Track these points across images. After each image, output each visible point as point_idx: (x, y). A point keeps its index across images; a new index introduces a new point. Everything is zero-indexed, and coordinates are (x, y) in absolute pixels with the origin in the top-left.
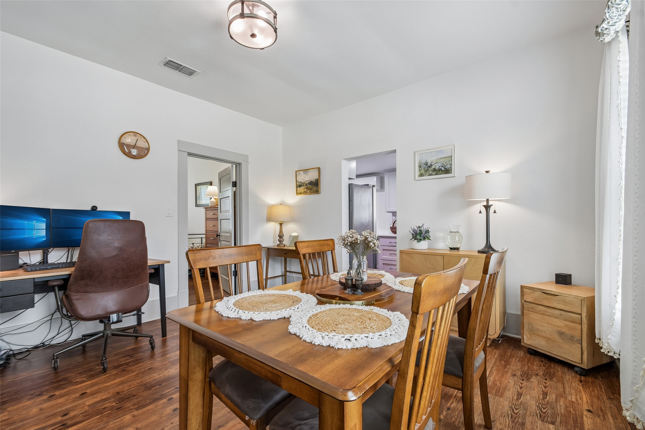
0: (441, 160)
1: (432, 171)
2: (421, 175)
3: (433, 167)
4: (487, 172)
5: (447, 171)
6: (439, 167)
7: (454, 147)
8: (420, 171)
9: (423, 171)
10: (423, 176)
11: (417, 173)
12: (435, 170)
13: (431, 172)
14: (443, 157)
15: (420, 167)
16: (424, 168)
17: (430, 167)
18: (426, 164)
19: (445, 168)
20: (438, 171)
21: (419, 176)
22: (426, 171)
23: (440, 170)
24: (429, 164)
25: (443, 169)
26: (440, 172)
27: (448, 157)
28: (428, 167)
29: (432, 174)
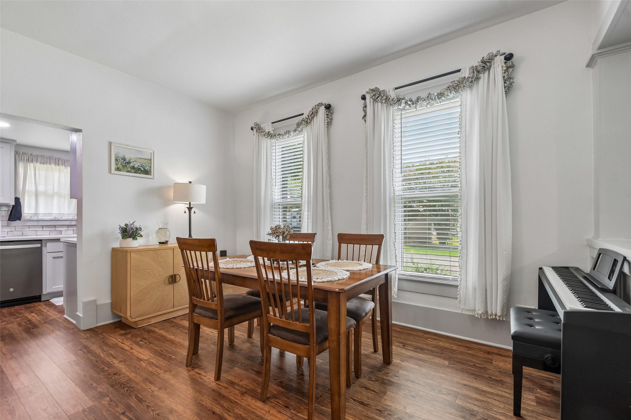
0: (141, 160)
1: (131, 168)
2: (118, 169)
3: (132, 165)
4: (190, 182)
5: (147, 172)
6: (138, 166)
7: (154, 152)
8: (117, 164)
9: (120, 166)
10: (120, 171)
11: (113, 166)
12: (133, 168)
13: (129, 169)
14: (142, 158)
15: (116, 160)
16: (121, 163)
17: (129, 163)
18: (125, 160)
19: (144, 169)
20: (137, 170)
21: (116, 170)
22: (123, 166)
23: (139, 169)
24: (127, 160)
25: (143, 169)
26: (140, 171)
27: (147, 159)
28: (126, 163)
29: (131, 171)
